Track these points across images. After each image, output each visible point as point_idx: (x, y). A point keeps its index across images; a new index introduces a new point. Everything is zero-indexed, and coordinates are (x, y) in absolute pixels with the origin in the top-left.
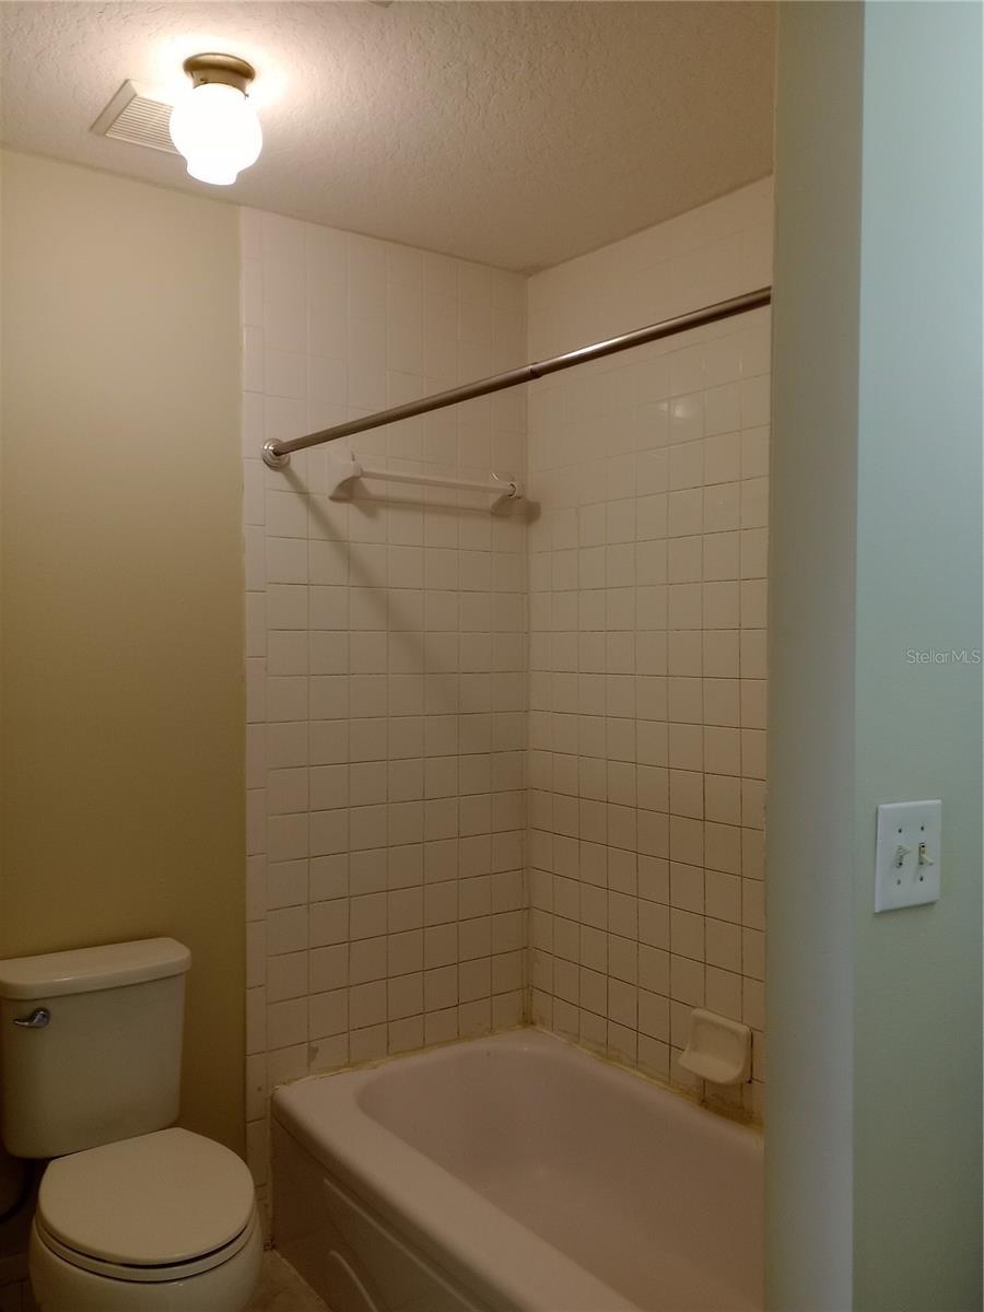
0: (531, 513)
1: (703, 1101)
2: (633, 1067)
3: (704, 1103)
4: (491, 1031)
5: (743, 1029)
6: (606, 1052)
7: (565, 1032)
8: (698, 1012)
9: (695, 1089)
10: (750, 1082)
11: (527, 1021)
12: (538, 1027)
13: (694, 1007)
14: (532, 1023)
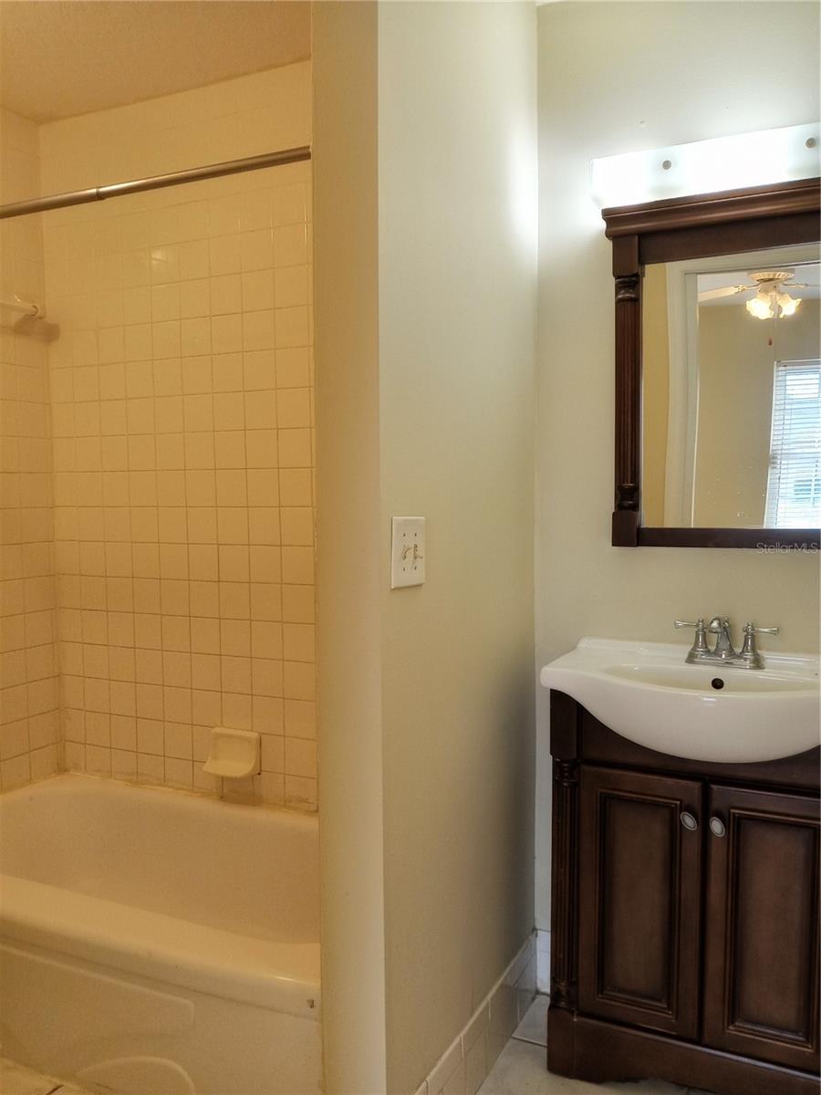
0: (50, 333)
1: (222, 797)
2: (161, 785)
3: (222, 798)
4: (30, 781)
5: (254, 735)
6: (137, 779)
7: (98, 771)
8: (217, 730)
9: (214, 791)
10: (259, 774)
11: (61, 769)
12: (71, 772)
13: (213, 727)
14: (65, 771)
